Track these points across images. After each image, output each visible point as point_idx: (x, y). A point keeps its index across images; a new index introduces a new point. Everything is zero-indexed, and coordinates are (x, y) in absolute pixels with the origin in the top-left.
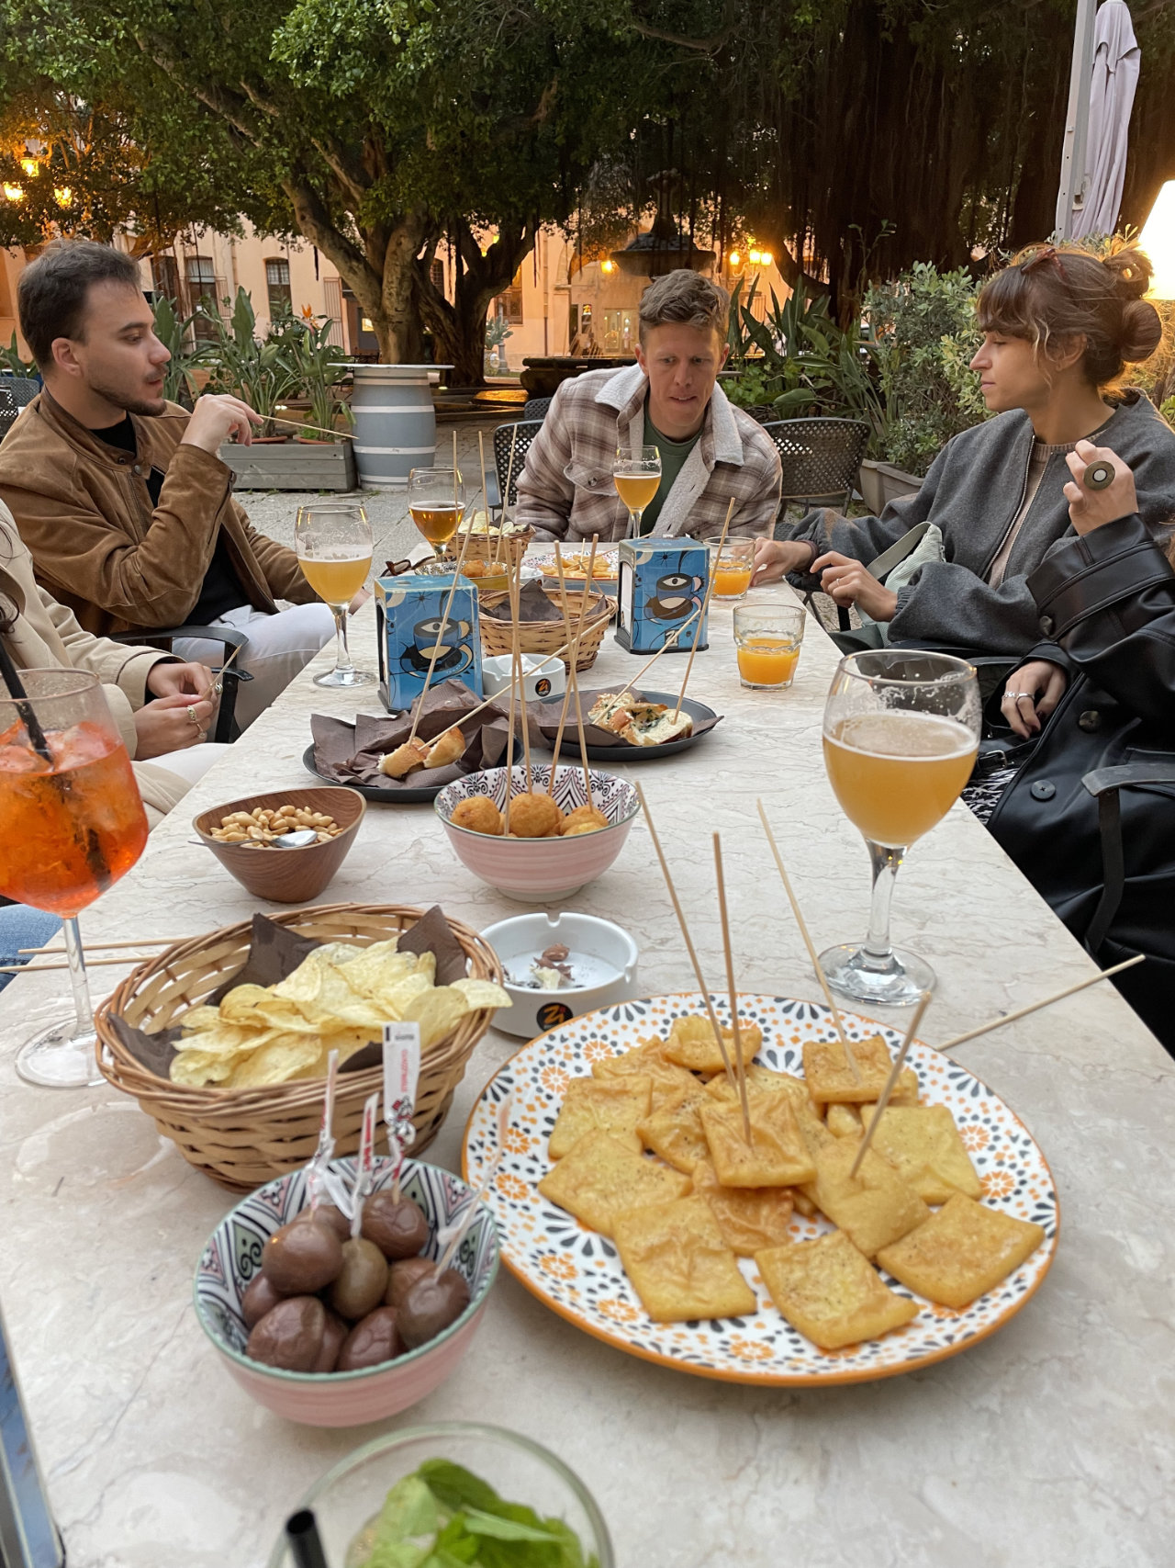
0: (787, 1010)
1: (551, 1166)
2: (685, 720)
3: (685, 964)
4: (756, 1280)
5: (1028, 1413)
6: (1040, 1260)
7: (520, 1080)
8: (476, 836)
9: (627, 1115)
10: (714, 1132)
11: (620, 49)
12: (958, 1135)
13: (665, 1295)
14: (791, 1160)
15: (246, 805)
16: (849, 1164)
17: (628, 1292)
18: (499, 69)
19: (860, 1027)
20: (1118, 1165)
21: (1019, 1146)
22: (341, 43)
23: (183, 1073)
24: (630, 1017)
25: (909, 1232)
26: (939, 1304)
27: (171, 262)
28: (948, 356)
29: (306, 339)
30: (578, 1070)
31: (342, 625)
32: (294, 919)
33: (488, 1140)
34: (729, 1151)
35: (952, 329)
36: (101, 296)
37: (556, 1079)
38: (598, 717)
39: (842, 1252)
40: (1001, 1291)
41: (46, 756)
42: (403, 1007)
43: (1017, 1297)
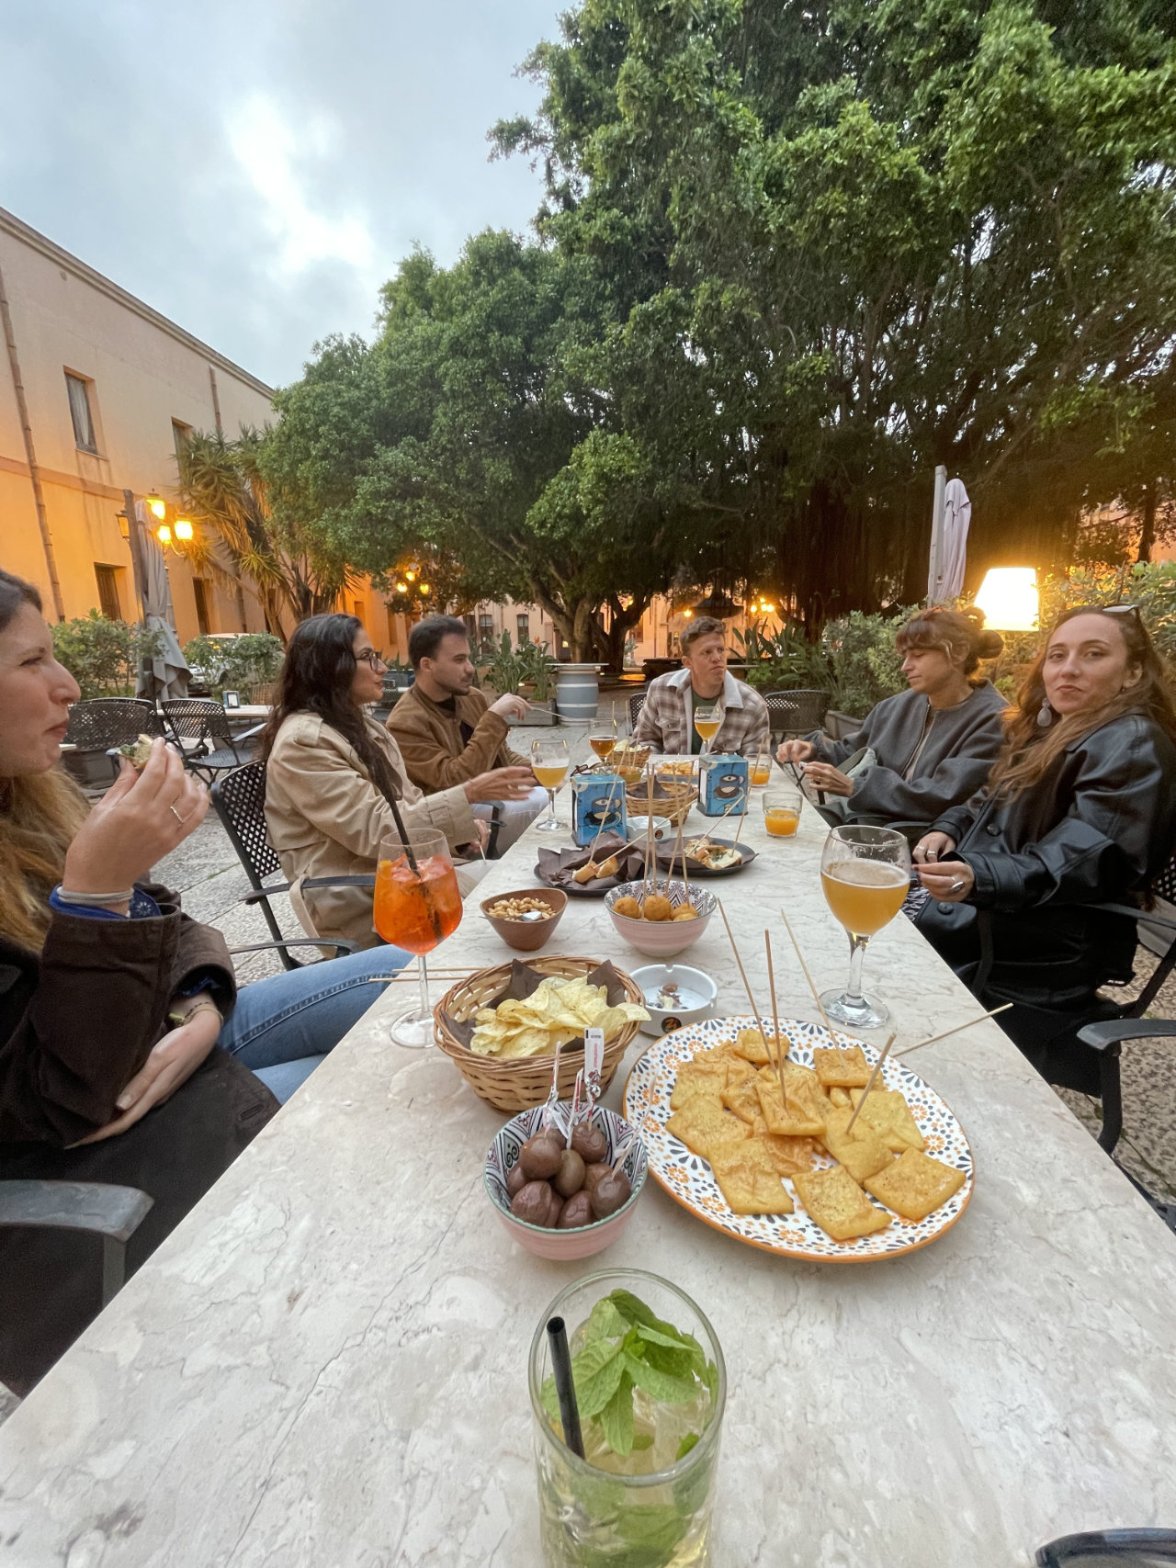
0: (804, 1028)
1: (672, 1114)
2: (738, 855)
3: (744, 997)
4: (792, 1192)
5: (963, 1293)
6: (965, 1193)
7: (655, 1061)
8: (625, 919)
9: (713, 1086)
10: (765, 1100)
11: (696, 513)
12: (908, 1110)
13: (740, 1197)
14: (811, 1120)
15: (506, 897)
16: (846, 1125)
17: (718, 1193)
18: (635, 524)
19: (847, 1041)
20: (1007, 1135)
21: (946, 1120)
22: (560, 516)
23: (477, 1047)
24: (714, 1028)
25: (882, 1169)
26: (903, 1216)
27: (472, 618)
28: (872, 658)
29: (536, 653)
30: (686, 1057)
31: (552, 798)
32: (533, 962)
33: (637, 1095)
34: (774, 1112)
35: (873, 644)
36: (448, 641)
37: (673, 1062)
38: (689, 852)
39: (842, 1178)
40: (942, 1212)
41: (417, 874)
42: (593, 1017)
43: (952, 1216)
